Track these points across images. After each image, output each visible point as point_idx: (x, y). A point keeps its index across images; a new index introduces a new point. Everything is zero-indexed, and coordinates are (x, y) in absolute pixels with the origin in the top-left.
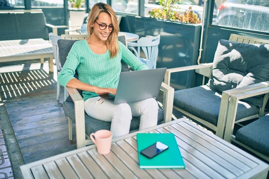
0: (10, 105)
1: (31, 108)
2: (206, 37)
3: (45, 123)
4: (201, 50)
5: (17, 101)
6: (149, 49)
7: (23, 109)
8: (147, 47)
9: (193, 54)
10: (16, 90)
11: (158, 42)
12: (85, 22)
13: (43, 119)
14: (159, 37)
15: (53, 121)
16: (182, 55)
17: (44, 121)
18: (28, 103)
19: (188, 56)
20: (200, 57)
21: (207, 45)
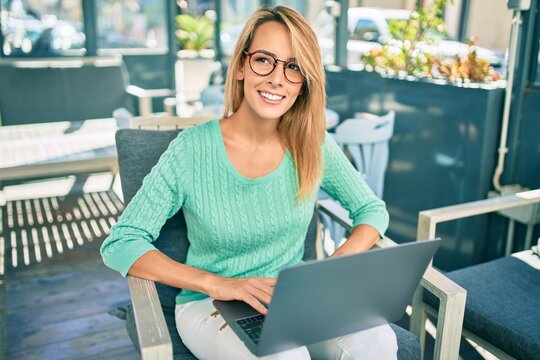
0: (19, 287)
1: (67, 295)
2: (519, 117)
3: (93, 344)
4: (503, 150)
5: (36, 276)
6: (367, 150)
7: (48, 299)
8: (361, 146)
9: (483, 162)
10: (42, 245)
11: (387, 132)
12: (211, 83)
13: (90, 332)
14: (390, 117)
15: (116, 338)
16: (444, 160)
17: (93, 339)
18: (61, 282)
19: (461, 164)
20: (499, 170)
21: (520, 138)
